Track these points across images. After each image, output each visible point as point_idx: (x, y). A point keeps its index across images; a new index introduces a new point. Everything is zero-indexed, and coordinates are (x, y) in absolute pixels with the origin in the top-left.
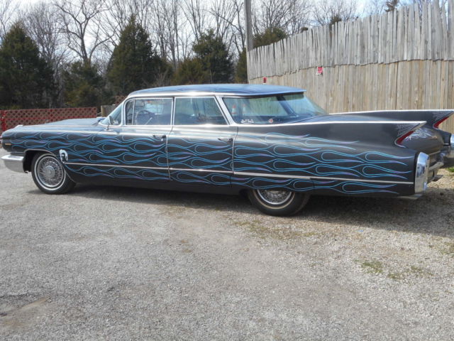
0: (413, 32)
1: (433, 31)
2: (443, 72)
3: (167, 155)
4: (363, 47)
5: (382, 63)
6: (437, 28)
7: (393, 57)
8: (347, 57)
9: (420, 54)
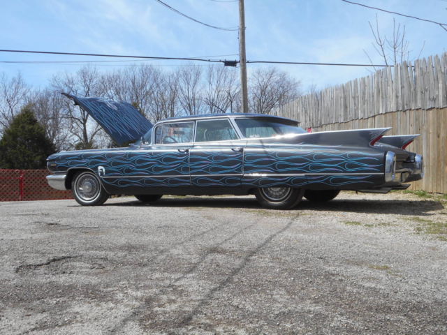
0: (386, 90)
1: (402, 87)
2: (412, 119)
3: (189, 165)
4: (346, 107)
5: (362, 119)
6: (405, 85)
7: (370, 112)
8: (332, 117)
9: (392, 107)
